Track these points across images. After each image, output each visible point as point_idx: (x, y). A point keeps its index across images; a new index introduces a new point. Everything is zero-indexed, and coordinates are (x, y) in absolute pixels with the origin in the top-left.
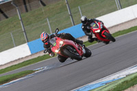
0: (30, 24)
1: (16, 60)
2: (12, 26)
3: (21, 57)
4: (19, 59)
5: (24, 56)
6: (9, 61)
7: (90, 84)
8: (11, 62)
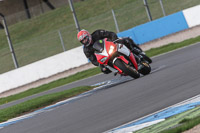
0: (87, 18)
1: (66, 71)
2: (60, 21)
3: (73, 66)
4: (70, 69)
5: (78, 65)
6: (56, 72)
7: (173, 107)
8: (59, 73)
